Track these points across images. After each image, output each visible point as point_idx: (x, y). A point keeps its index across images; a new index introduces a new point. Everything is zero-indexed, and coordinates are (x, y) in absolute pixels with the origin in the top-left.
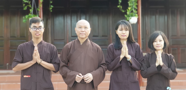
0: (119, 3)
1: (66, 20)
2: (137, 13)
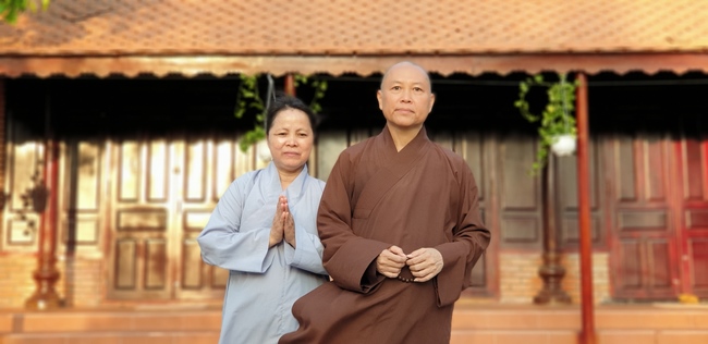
0: (522, 95)
2: (576, 125)
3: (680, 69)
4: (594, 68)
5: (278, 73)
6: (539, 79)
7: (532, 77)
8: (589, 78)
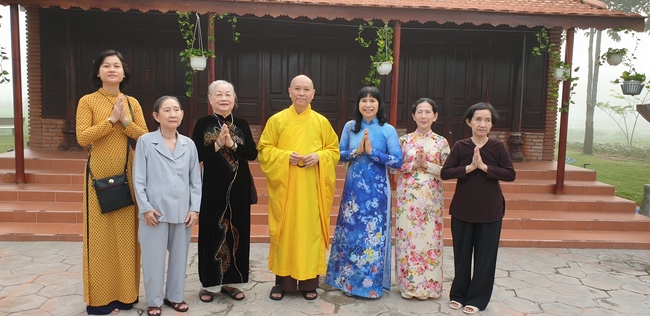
0: (360, 33)
1: (260, 61)
2: (392, 55)
3: (459, 23)
4: (405, 20)
5: (202, 14)
6: (371, 23)
7: (367, 23)
8: (403, 25)
